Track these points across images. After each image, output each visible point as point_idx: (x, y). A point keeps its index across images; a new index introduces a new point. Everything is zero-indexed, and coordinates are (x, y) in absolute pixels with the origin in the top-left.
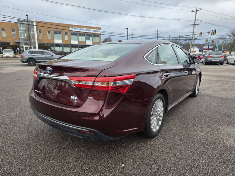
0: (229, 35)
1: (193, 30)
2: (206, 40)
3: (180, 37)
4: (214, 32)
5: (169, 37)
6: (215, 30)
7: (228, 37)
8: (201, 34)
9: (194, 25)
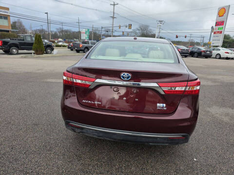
0: (139, 30)
1: (113, 23)
2: (123, 32)
3: (102, 28)
4: (130, 26)
5: (93, 27)
6: (131, 25)
7: (138, 31)
8: (120, 27)
9: (113, 18)
